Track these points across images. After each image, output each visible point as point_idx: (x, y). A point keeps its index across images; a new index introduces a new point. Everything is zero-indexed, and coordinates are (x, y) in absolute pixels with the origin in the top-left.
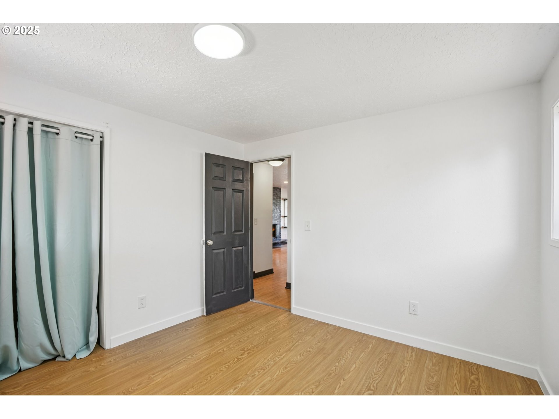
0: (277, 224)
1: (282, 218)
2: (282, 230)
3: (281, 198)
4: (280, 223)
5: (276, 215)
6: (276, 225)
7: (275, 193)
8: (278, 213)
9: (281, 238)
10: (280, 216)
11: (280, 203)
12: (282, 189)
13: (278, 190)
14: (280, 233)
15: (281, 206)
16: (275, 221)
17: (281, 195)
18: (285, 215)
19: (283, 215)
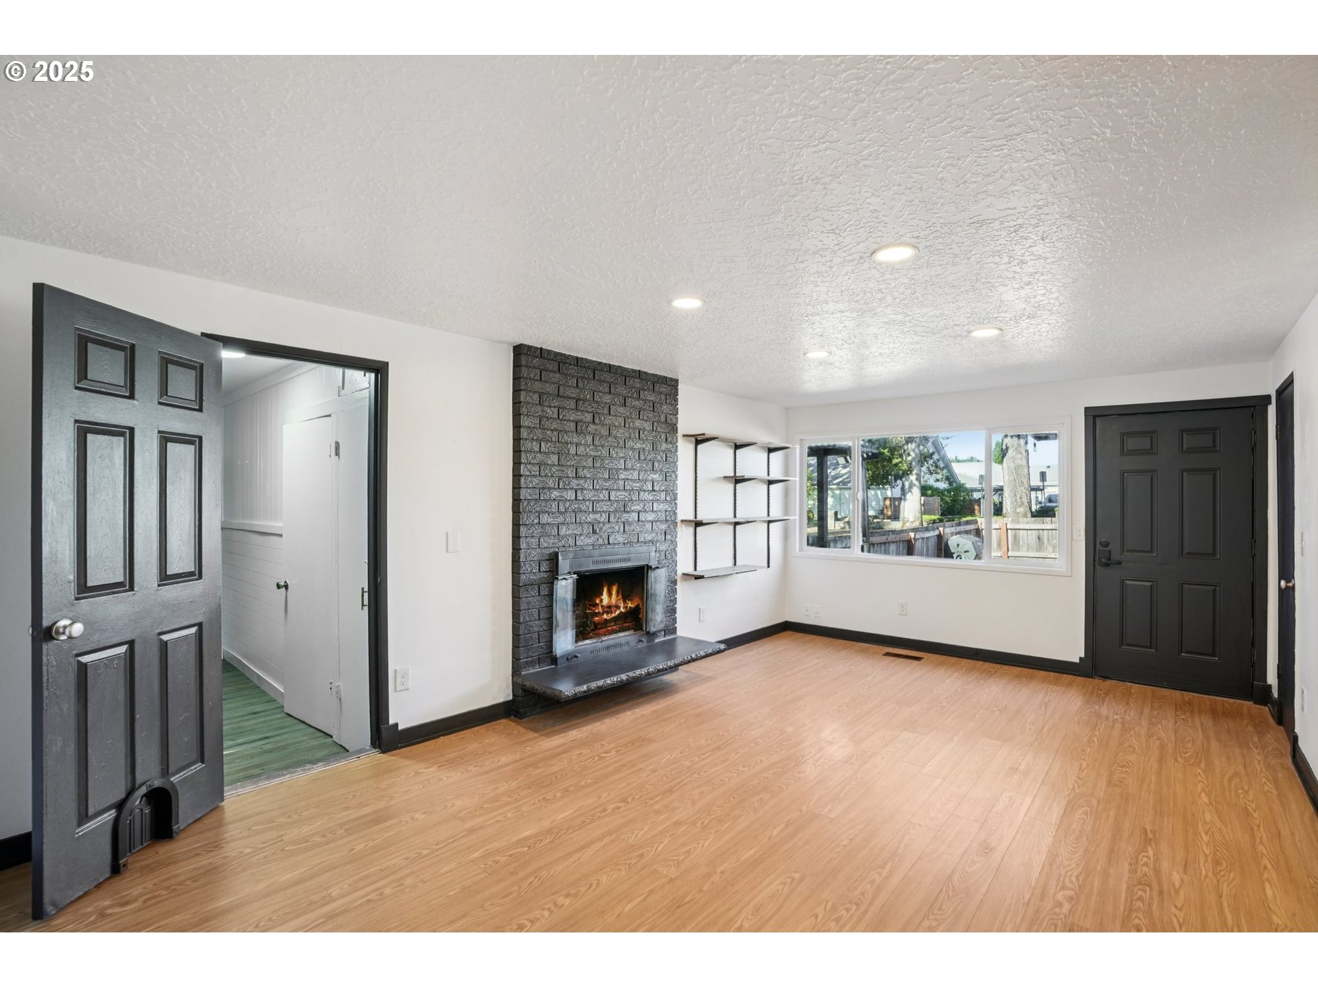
0: (653, 564)
1: (684, 535)
2: (684, 591)
3: (681, 431)
4: (670, 558)
5: (651, 517)
6: (649, 567)
7: (645, 401)
8: (662, 507)
9: (680, 633)
10: (671, 521)
11: (670, 457)
12: (681, 388)
13: (664, 389)
14: (671, 611)
15: (679, 473)
16: (644, 548)
17: (679, 416)
18: (699, 518)
19: (692, 517)
